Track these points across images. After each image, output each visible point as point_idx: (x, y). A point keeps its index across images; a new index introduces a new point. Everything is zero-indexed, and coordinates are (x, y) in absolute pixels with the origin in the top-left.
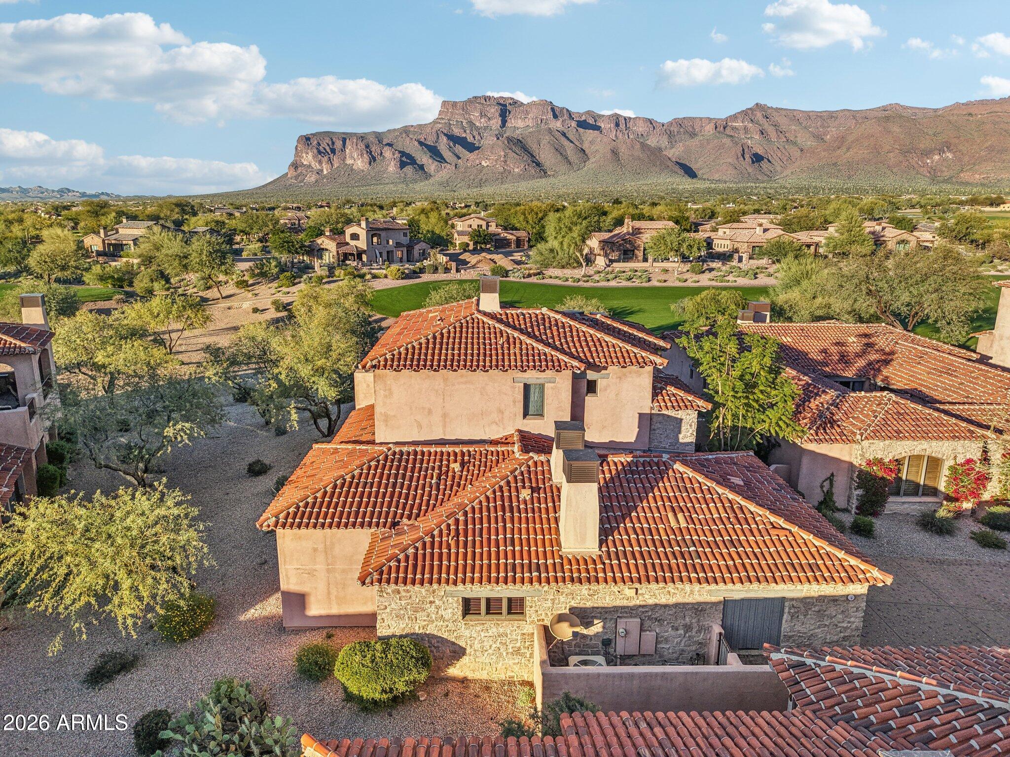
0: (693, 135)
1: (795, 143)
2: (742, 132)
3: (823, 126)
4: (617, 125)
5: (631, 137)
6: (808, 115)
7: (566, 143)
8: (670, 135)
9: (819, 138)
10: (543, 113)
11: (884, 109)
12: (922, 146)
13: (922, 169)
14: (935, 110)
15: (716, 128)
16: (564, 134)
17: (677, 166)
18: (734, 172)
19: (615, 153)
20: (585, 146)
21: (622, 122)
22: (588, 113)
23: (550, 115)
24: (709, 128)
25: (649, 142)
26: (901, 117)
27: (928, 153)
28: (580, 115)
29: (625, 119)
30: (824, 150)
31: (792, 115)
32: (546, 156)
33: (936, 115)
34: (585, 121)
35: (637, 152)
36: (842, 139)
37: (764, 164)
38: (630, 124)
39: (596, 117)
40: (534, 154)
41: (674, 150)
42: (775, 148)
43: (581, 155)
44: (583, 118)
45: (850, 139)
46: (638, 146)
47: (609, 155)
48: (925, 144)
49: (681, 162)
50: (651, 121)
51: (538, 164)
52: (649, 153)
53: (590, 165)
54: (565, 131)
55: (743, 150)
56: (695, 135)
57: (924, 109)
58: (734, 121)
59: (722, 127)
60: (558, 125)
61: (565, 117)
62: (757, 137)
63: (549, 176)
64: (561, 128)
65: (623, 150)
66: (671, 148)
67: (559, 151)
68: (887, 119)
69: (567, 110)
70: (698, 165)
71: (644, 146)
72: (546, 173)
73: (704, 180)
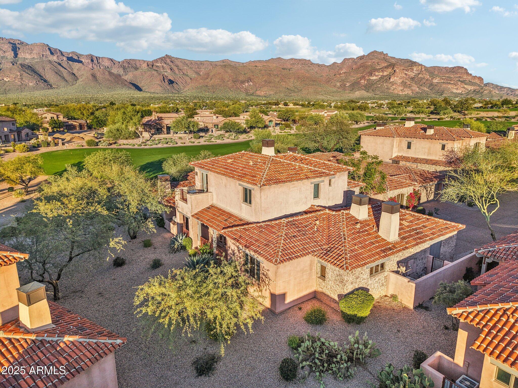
0: (136, 69)
1: (187, 75)
2: (161, 68)
3: (198, 68)
4: (92, 61)
5: (102, 68)
6: (191, 62)
7: (62, 69)
8: (124, 68)
9: (197, 73)
10: (43, 51)
11: (223, 61)
12: (240, 79)
13: (242, 89)
14: (243, 64)
15: (148, 66)
16: (60, 64)
17: (131, 85)
18: (161, 88)
19: (94, 76)
20: (75, 71)
21: (95, 59)
22: (73, 53)
23: (48, 53)
24: (144, 66)
25: (112, 71)
26: (230, 65)
27: (243, 82)
28: (69, 54)
29: (97, 58)
30: (201, 79)
31: (184, 62)
32: (50, 76)
33: (244, 66)
34: (72, 57)
35: (107, 76)
36: (208, 74)
37: (175, 85)
38: (100, 61)
39: (79, 56)
40: (41, 75)
41: (127, 76)
42: (179, 77)
43: (73, 76)
44: (70, 56)
45: (211, 74)
46: (107, 73)
47: (90, 77)
48: (241, 78)
49: (132, 82)
50: (112, 60)
51: (45, 81)
52: (114, 77)
53: (80, 82)
54: (61, 62)
55: (164, 78)
56: (138, 69)
57: (239, 63)
58: (157, 63)
59: (151, 65)
60: (55, 58)
61: (59, 54)
62: (169, 71)
63: (54, 88)
64: (57, 61)
65: (98, 75)
66: (126, 75)
67: (58, 73)
68: (225, 66)
69: (59, 50)
70: (142, 84)
71: (110, 73)
72: (51, 86)
73: (146, 92)
